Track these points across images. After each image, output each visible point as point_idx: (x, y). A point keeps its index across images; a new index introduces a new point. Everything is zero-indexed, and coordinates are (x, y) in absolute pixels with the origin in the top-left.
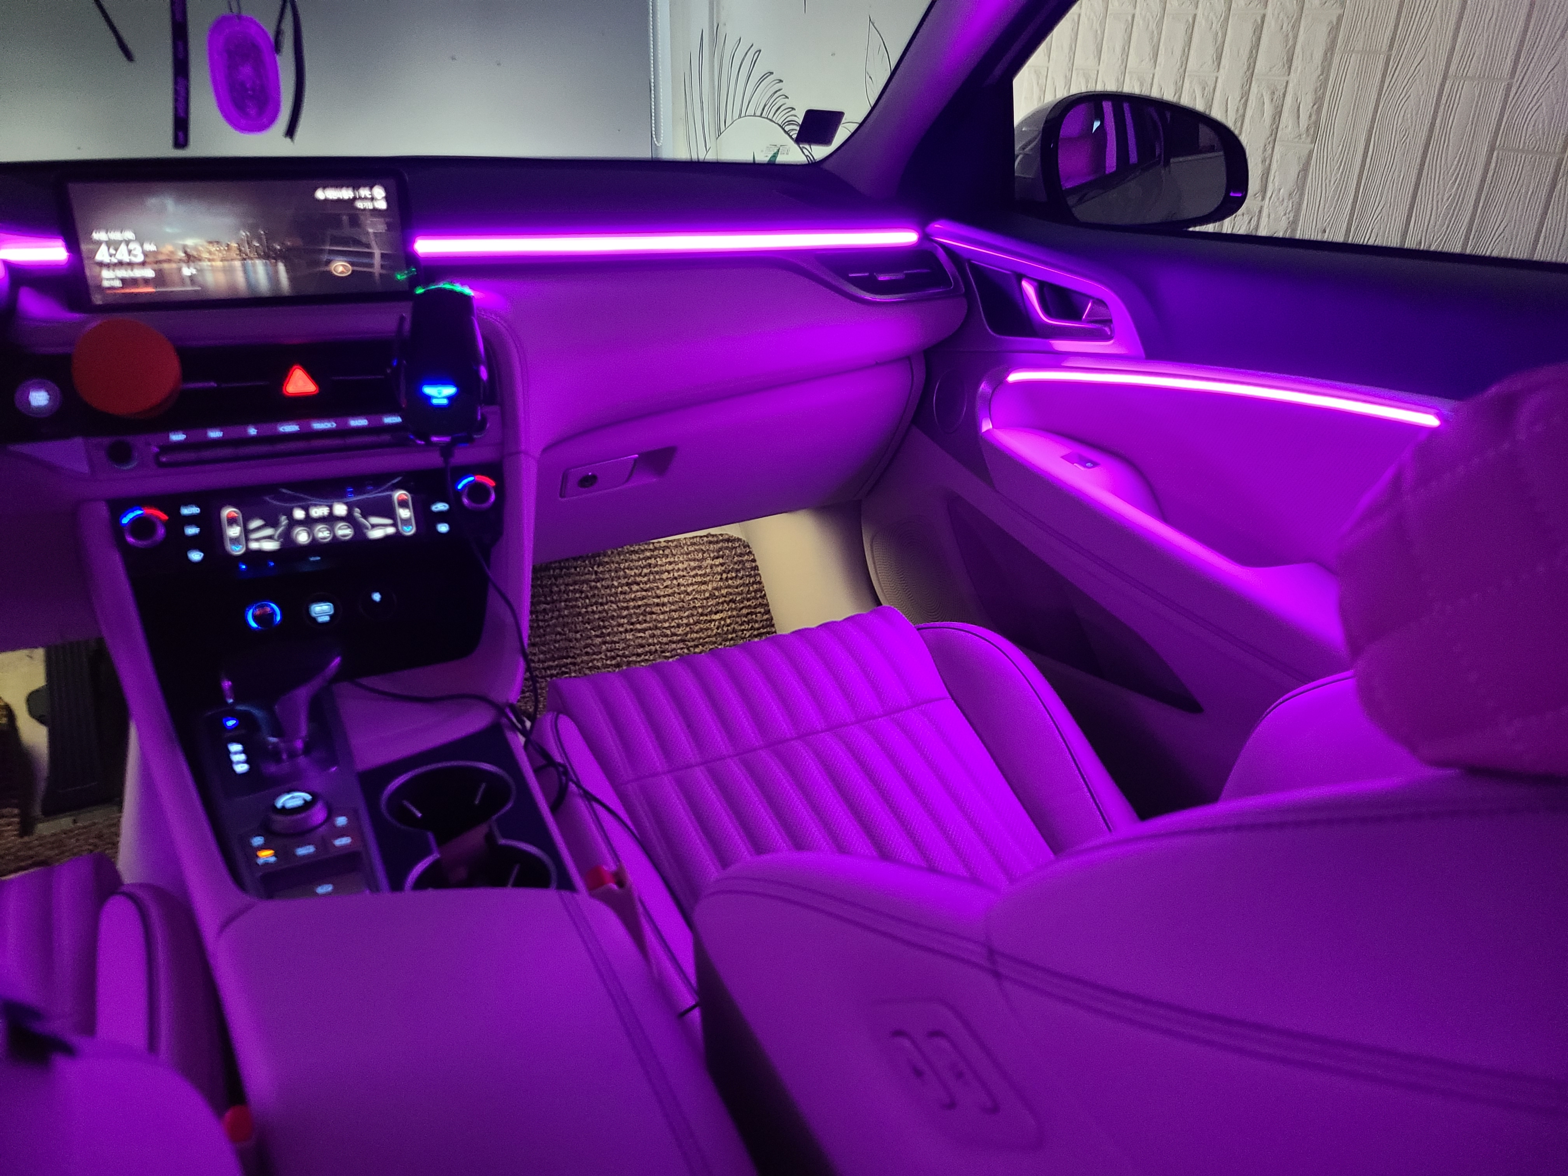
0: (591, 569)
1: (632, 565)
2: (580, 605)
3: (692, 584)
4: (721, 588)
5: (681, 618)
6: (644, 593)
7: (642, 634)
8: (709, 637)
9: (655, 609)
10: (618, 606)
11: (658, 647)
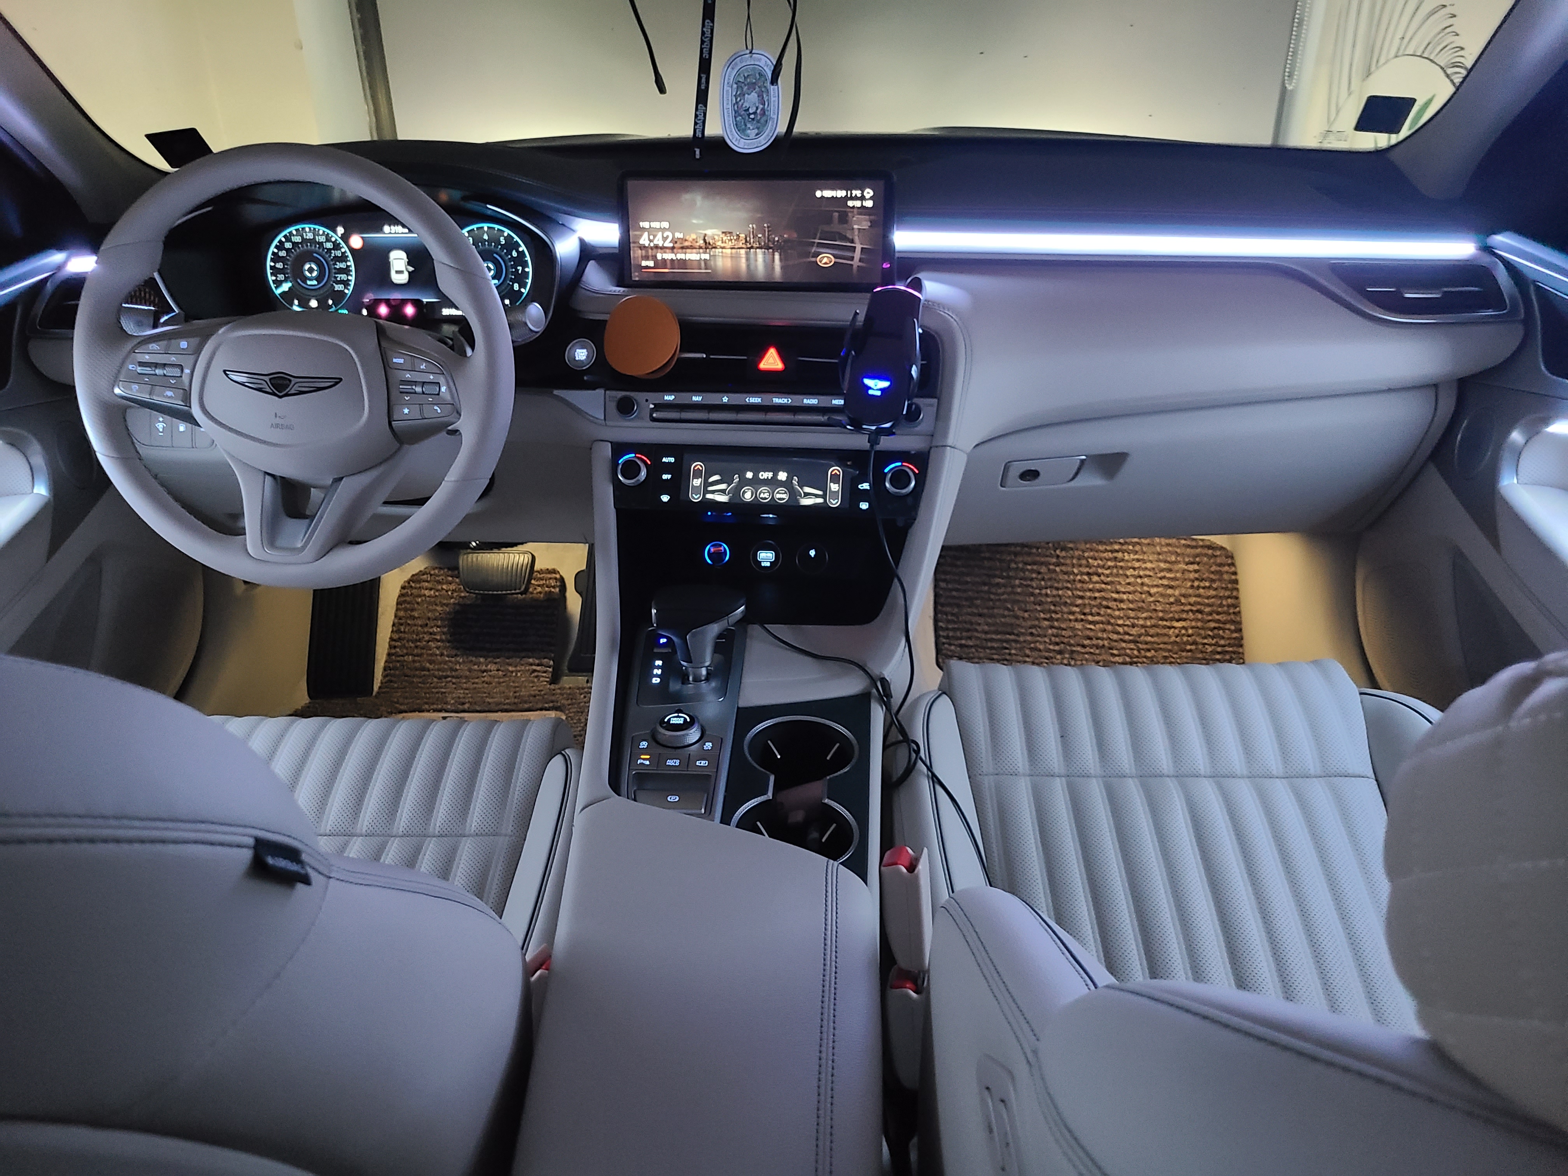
0: (1052, 552)
1: (1096, 554)
2: (1035, 585)
3: (1157, 586)
4: (1190, 596)
5: (1138, 618)
6: (1103, 586)
7: (1092, 627)
8: (1165, 643)
9: (1111, 604)
10: (1073, 594)
11: (1106, 643)
